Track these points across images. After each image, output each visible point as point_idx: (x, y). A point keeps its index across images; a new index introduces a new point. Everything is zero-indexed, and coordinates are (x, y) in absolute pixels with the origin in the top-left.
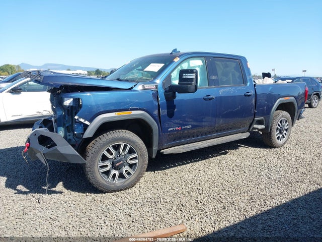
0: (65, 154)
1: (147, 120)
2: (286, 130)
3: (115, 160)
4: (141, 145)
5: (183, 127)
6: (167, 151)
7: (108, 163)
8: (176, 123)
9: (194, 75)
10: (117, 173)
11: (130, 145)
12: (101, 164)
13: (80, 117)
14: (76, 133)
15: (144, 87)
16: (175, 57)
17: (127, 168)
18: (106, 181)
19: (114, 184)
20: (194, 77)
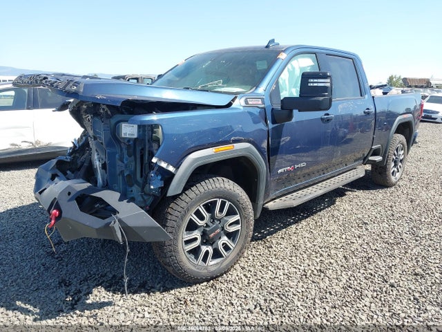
0: (136, 227)
1: (253, 158)
2: (401, 161)
3: (208, 229)
4: (245, 200)
5: (296, 166)
6: (271, 205)
7: (197, 234)
8: (289, 161)
9: (328, 80)
10: (210, 249)
11: (229, 201)
12: (188, 237)
13: (160, 159)
14: (152, 187)
15: (246, 102)
16: (279, 53)
17: (225, 239)
18: (195, 265)
19: (206, 268)
20: (328, 85)
